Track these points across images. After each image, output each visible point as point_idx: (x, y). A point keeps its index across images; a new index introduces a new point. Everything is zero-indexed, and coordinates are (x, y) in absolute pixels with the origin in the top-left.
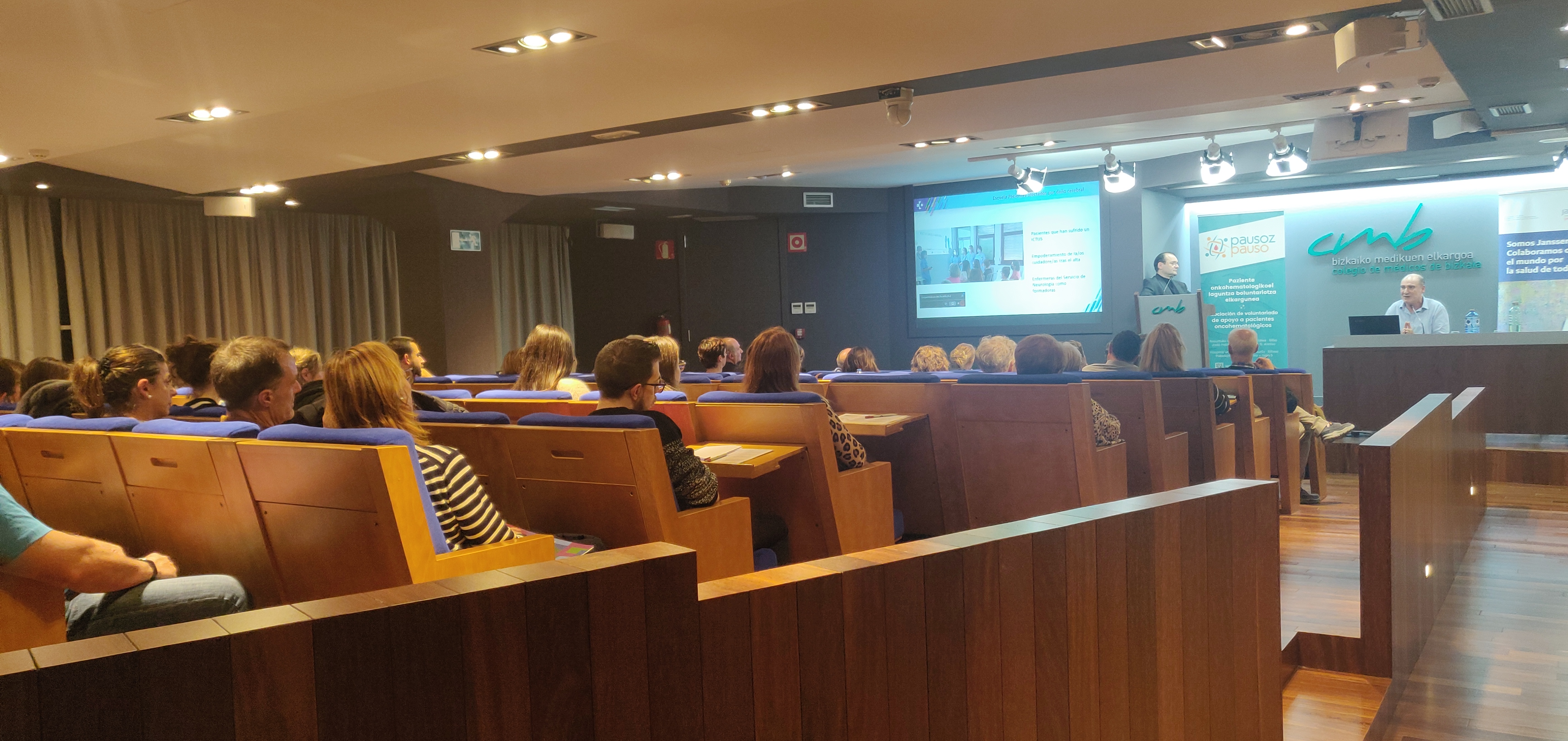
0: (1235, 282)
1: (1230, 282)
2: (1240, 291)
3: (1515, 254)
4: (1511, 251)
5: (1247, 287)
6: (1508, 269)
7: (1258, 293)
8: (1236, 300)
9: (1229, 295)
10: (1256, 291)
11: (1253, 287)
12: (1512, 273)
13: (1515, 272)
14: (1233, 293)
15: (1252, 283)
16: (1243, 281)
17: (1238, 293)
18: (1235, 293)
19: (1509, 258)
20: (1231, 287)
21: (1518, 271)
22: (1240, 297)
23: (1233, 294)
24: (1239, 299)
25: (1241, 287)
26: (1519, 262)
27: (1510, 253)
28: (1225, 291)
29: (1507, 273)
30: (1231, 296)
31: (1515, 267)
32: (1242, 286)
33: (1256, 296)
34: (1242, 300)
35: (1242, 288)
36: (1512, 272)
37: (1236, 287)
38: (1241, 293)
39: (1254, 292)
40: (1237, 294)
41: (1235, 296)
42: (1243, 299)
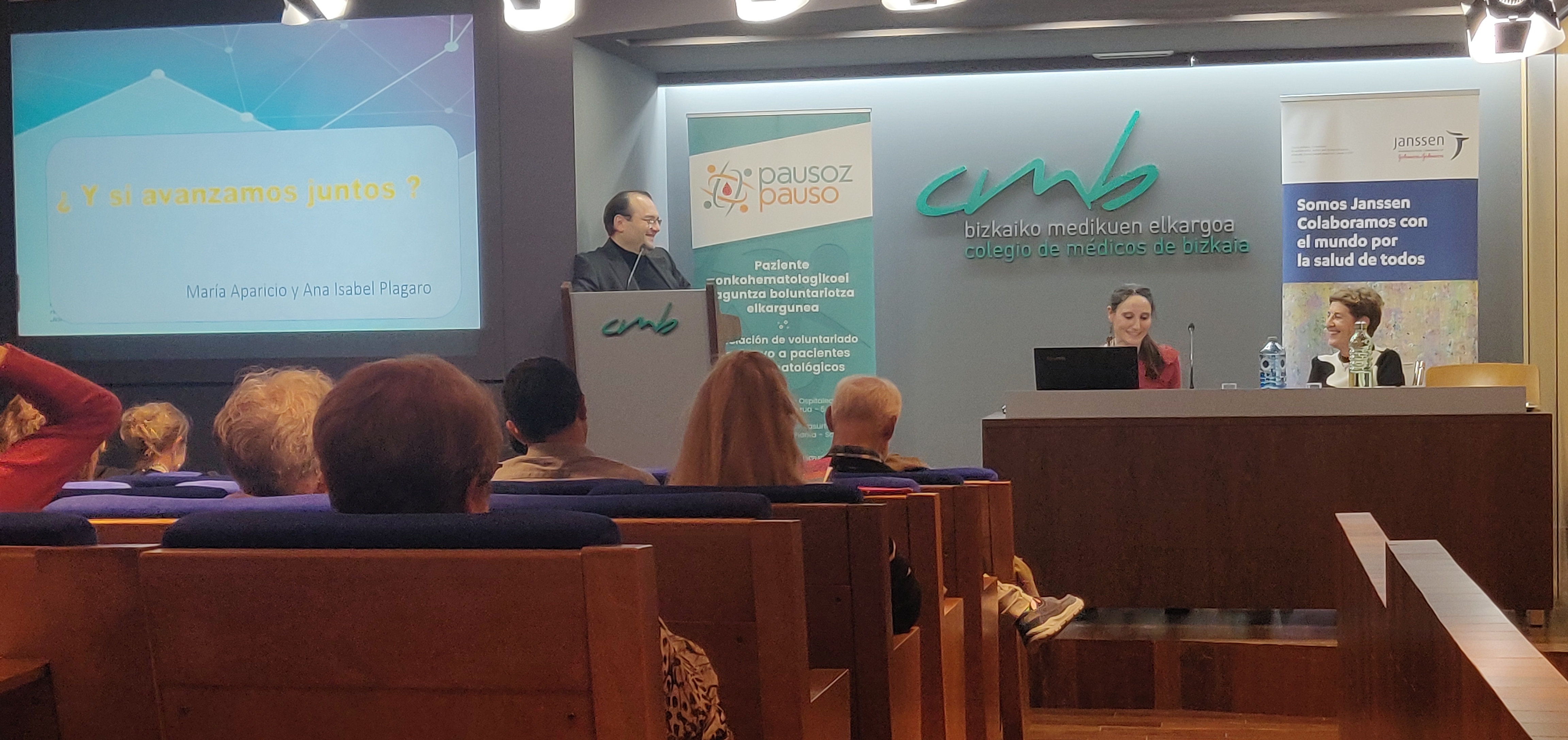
0: (768, 268)
1: (756, 268)
2: (778, 287)
3: (1312, 225)
4: (1305, 219)
5: (794, 280)
6: (1300, 256)
7: (816, 294)
8: (770, 309)
9: (754, 297)
10: (812, 289)
11: (806, 280)
12: (1308, 265)
13: (1312, 262)
14: (764, 293)
15: (803, 272)
16: (784, 266)
17: (773, 294)
18: (768, 294)
19: (1303, 234)
20: (760, 280)
21: (1318, 262)
22: (778, 301)
23: (763, 295)
24: (776, 307)
25: (781, 280)
26: (1320, 242)
27: (1304, 223)
28: (746, 288)
29: (1299, 265)
30: (758, 300)
31: (1313, 252)
32: (782, 278)
33: (811, 301)
34: (784, 310)
35: (783, 282)
36: (1307, 262)
37: (770, 279)
38: (782, 295)
39: (808, 291)
40: (772, 296)
41: (768, 301)
42: (785, 307)
